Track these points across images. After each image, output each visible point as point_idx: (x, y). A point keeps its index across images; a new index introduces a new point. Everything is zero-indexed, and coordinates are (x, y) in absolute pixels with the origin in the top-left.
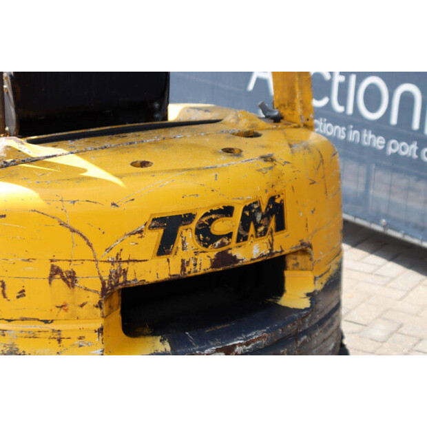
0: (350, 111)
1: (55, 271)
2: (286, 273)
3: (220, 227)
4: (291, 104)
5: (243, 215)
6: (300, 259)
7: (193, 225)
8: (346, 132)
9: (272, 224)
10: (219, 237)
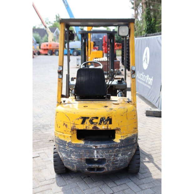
1: (64, 124)
3: (95, 121)
5: (101, 119)
6: (118, 132)
7: (89, 119)
9: (108, 122)
10: (94, 123)
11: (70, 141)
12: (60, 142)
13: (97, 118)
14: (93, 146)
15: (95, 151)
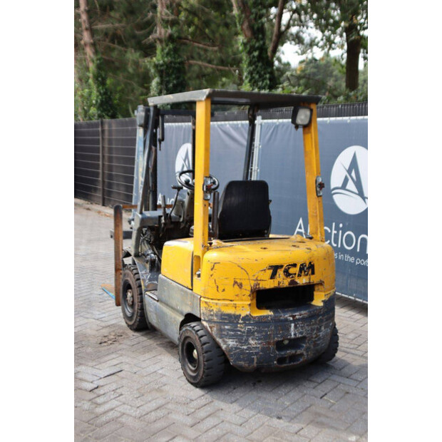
0: (339, 246)
1: (236, 282)
2: (315, 293)
3: (292, 270)
4: (316, 233)
5: (300, 267)
6: (320, 287)
7: (283, 269)
8: (338, 255)
9: (310, 272)
10: (291, 274)
11: (248, 313)
12: (225, 319)
13: (295, 265)
14: (289, 316)
15: (293, 325)
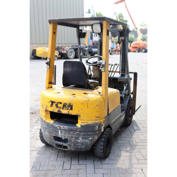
1: (42, 105)
3: (59, 105)
5: (63, 105)
7: (55, 104)
10: (59, 107)
11: (45, 119)
13: (61, 103)
14: (58, 126)
